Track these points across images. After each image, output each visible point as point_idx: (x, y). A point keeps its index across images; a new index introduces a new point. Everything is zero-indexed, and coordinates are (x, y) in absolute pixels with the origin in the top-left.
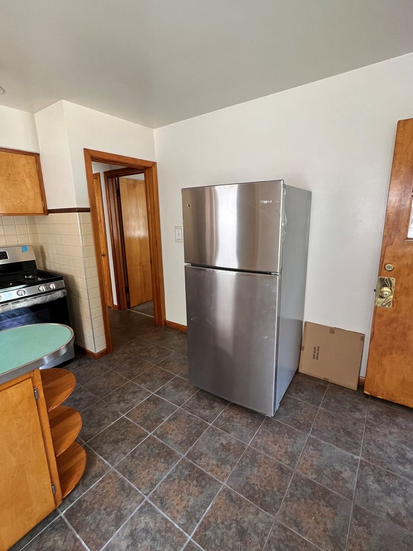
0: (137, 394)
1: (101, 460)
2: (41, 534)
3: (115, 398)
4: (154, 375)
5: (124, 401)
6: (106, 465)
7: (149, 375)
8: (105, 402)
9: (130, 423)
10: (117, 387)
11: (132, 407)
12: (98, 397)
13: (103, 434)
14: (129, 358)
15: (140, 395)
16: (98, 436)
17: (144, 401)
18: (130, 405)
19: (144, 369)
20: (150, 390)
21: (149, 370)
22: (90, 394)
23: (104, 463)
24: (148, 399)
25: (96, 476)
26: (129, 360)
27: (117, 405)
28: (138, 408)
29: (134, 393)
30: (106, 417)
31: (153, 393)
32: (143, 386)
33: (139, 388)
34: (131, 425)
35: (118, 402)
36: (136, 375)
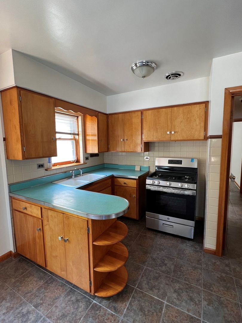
0: (192, 303)
1: (126, 306)
3: (177, 286)
4: (225, 309)
5: (179, 294)
6: (123, 312)
7: (221, 303)
8: (170, 281)
9: (161, 312)
10: (189, 281)
11: (176, 305)
12: (172, 274)
13: (145, 295)
14: (227, 273)
15: (192, 307)
16: (142, 293)
17: (188, 315)
18: (178, 303)
19: (225, 294)
20: (204, 313)
21: (227, 300)
22: (172, 267)
23: (124, 309)
24: (192, 317)
25: (116, 310)
26: (224, 275)
27: (172, 291)
28: (178, 312)
29: (191, 299)
30: (159, 289)
31: (202, 319)
32: (204, 303)
33: (200, 301)
34: (159, 314)
35: (175, 291)
36: (212, 291)
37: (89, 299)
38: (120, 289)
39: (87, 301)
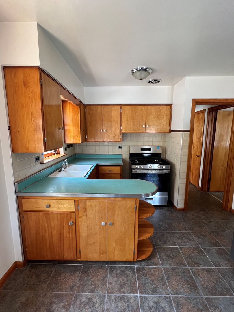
0: (191, 241)
1: (158, 259)
2: (127, 267)
3: (177, 235)
4: (207, 237)
5: (181, 240)
6: (159, 263)
7: (203, 235)
8: (172, 234)
9: (179, 253)
10: (181, 231)
11: (184, 246)
12: (169, 229)
13: (165, 248)
14: (195, 219)
15: (192, 243)
16: (162, 247)
17: (193, 248)
18: (184, 244)
19: (201, 230)
20: (200, 244)
21: (204, 233)
22: (167, 226)
23: (159, 261)
24: (196, 248)
25: (153, 264)
26: (195, 221)
27: (177, 239)
28: (188, 249)
29: (189, 239)
30: (169, 241)
31: (200, 247)
32: (196, 239)
33: (194, 239)
34: (180, 254)
35: (178, 239)
36: (195, 231)
37: (131, 267)
38: (151, 249)
39: (131, 268)
